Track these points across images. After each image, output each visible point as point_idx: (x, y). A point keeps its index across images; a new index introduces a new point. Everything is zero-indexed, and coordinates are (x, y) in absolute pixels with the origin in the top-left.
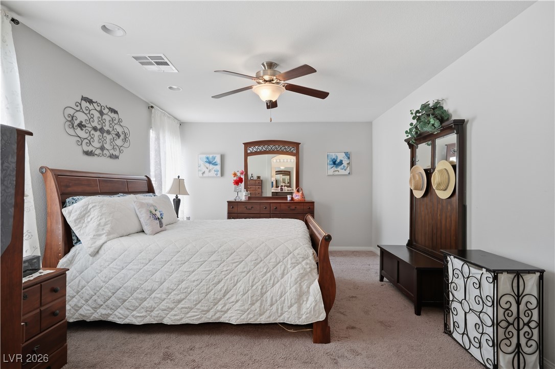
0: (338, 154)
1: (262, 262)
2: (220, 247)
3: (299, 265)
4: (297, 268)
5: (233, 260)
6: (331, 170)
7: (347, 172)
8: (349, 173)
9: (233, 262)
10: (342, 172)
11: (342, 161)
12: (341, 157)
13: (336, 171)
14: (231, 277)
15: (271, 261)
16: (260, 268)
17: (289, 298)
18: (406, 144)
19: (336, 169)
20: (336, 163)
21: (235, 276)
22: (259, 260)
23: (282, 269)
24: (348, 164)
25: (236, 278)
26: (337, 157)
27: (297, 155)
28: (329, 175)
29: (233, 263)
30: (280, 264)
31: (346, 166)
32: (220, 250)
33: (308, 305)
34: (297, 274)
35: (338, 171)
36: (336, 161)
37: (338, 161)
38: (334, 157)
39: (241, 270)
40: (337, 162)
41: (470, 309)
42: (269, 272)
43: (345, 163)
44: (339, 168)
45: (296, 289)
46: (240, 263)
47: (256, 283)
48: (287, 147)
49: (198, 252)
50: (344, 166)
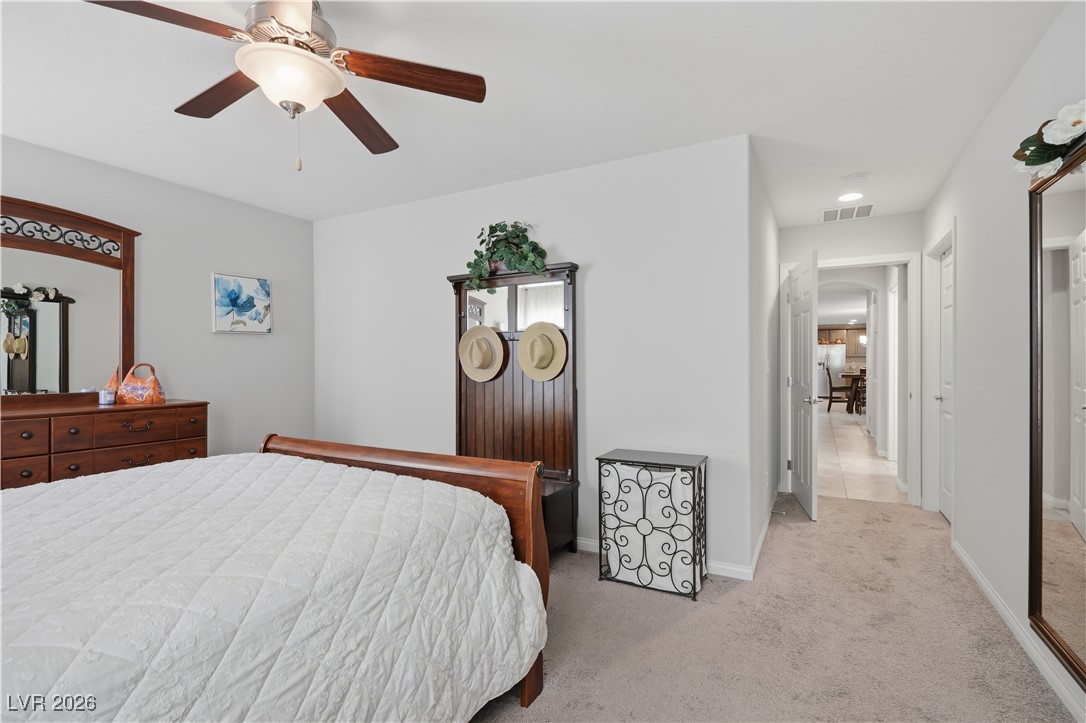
0: (243, 282)
1: (434, 573)
2: (316, 576)
3: (496, 548)
4: (495, 556)
5: (365, 603)
6: (227, 320)
7: (264, 327)
8: (269, 331)
9: (366, 609)
10: (253, 326)
11: (253, 298)
12: (249, 289)
13: (238, 322)
14: (376, 657)
15: (450, 562)
16: (435, 590)
17: (502, 632)
18: (451, 285)
19: (237, 318)
20: (236, 302)
21: (382, 652)
22: (427, 571)
23: (475, 570)
24: (267, 308)
25: (388, 654)
26: (240, 287)
27: (126, 265)
28: (219, 333)
29: (368, 612)
30: (466, 563)
31: (262, 311)
32: (317, 589)
33: (529, 629)
34: (502, 568)
35: (245, 324)
36: (238, 298)
37: (243, 298)
38: (232, 287)
39: (397, 622)
40: (241, 301)
41: (654, 528)
42: (453, 588)
43: (260, 303)
44: (246, 317)
45: (510, 603)
46: (386, 602)
47: (437, 636)
48: (86, 236)
49: (235, 632)
50: (258, 313)
